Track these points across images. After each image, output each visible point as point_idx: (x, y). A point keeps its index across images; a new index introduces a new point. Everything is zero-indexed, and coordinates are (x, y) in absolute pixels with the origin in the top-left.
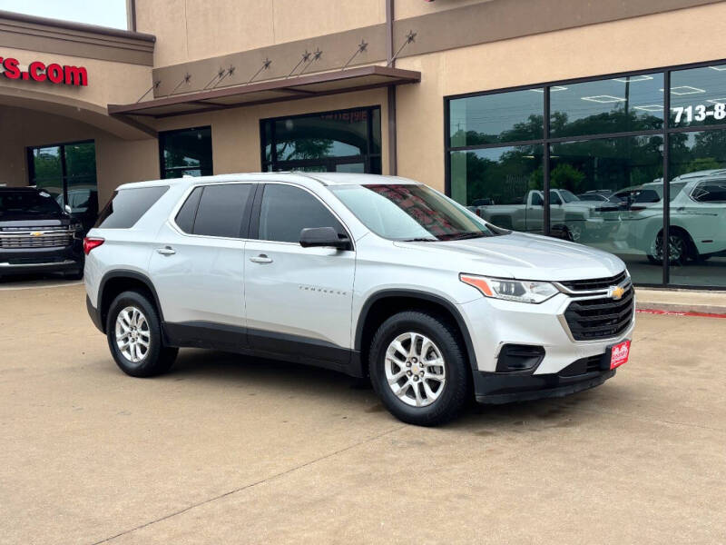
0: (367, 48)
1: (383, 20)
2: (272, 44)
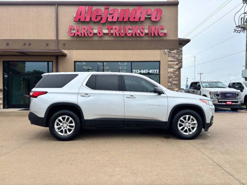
0: (48, 45)
1: (55, 38)
2: (10, 39)
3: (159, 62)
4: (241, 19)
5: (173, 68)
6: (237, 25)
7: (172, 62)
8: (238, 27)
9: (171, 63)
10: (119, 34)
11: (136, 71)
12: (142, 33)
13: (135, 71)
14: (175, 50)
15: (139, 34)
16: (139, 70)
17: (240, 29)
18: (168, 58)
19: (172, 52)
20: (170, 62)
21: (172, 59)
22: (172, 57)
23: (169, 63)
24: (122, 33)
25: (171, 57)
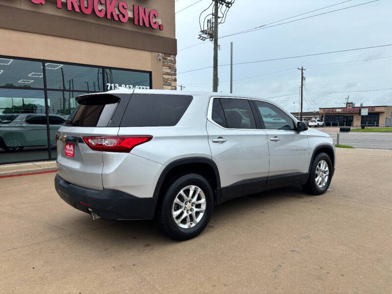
3: (150, 73)
4: (208, 22)
5: (171, 85)
6: (202, 30)
7: (169, 75)
8: (203, 32)
9: (167, 77)
10: (80, 7)
11: (113, 85)
12: (124, 16)
13: (111, 87)
14: (171, 56)
15: (118, 15)
16: (118, 85)
17: (206, 36)
18: (164, 67)
19: (168, 58)
20: (165, 74)
21: (169, 71)
22: (169, 67)
23: (164, 76)
24: (87, 8)
25: (167, 67)
